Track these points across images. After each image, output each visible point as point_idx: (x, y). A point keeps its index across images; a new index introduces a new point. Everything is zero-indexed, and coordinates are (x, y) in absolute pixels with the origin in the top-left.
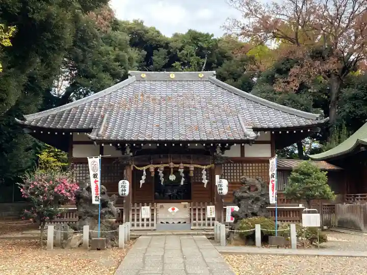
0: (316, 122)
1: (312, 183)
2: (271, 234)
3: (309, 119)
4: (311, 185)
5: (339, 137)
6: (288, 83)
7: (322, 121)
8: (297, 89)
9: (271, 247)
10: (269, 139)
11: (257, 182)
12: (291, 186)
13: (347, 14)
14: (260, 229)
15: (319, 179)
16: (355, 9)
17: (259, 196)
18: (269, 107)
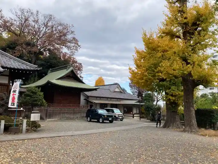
0: (36, 69)
1: (37, 98)
2: (11, 126)
3: (32, 67)
4: (37, 99)
5: (34, 80)
6: (15, 53)
7: (39, 69)
8: (19, 56)
9: (10, 134)
10: (8, 74)
11: (4, 95)
12: (25, 98)
13: (43, 32)
14: (4, 123)
15: (40, 95)
16: (46, 31)
17: (4, 104)
18: (10, 58)
